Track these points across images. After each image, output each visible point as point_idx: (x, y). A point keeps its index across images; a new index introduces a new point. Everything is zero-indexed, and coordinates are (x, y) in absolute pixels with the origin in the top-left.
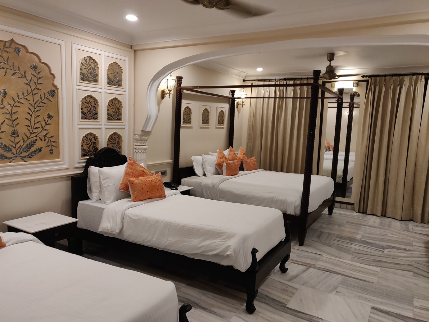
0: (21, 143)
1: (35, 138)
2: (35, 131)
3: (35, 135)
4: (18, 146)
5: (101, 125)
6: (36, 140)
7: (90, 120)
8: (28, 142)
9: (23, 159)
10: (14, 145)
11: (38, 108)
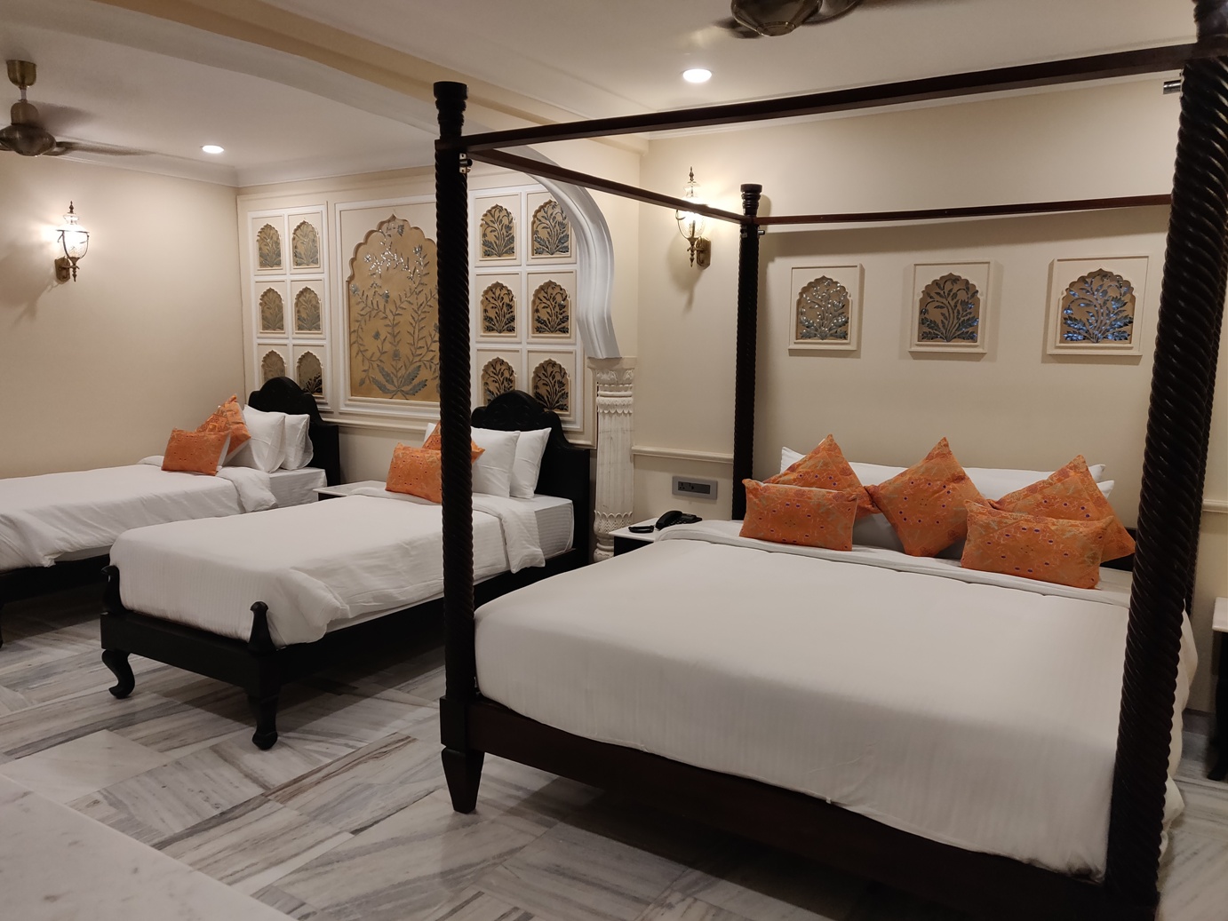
0: (403, 371)
1: (418, 364)
2: (419, 352)
3: (417, 359)
4: (399, 375)
5: (520, 343)
6: (420, 366)
7: (500, 332)
8: (410, 370)
9: (406, 395)
10: (395, 372)
11: (423, 316)
